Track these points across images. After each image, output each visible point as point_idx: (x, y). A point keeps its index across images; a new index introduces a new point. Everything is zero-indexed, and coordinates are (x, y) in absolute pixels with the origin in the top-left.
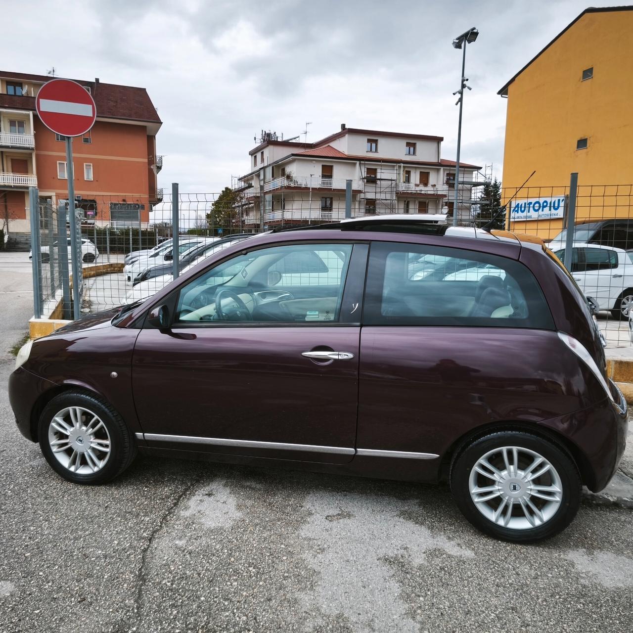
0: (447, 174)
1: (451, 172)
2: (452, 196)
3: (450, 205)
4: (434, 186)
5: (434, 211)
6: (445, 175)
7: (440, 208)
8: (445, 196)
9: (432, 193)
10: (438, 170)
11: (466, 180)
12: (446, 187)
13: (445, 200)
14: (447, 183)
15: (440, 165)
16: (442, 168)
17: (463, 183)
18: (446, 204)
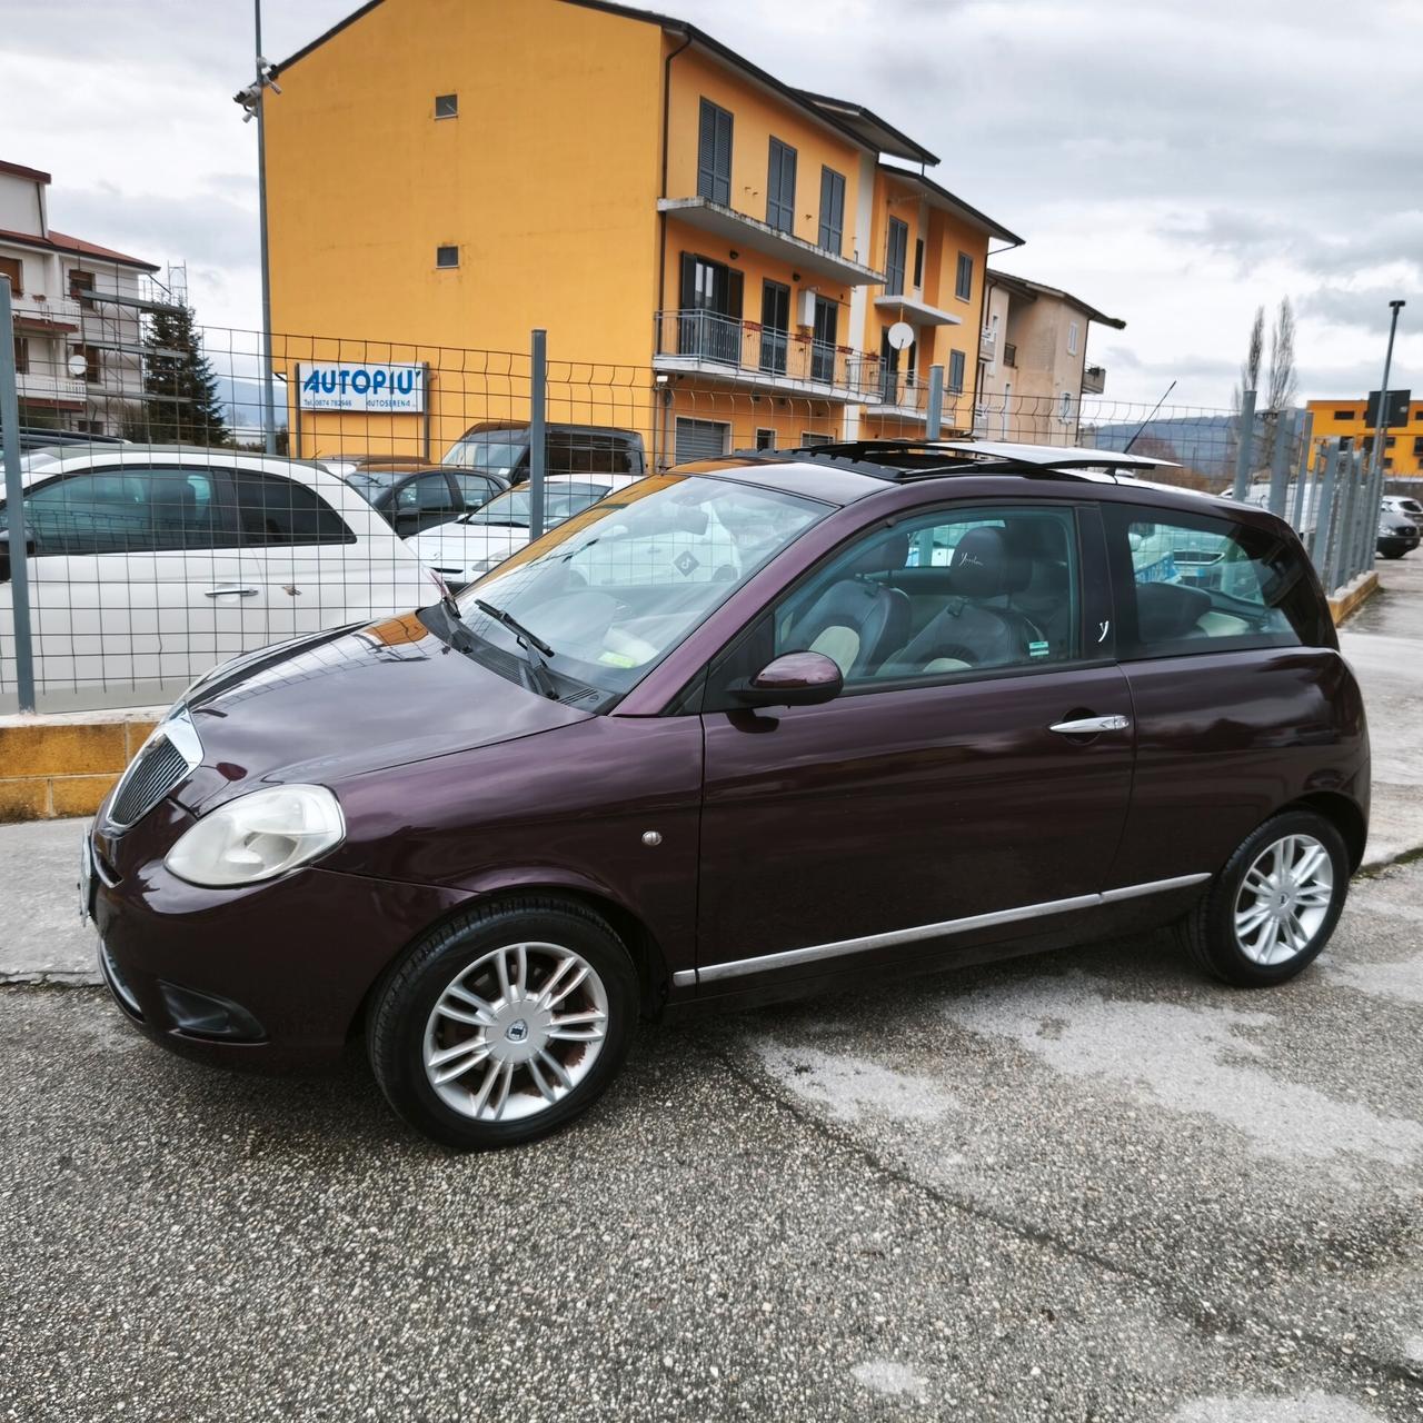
0: (71, 272)
1: (85, 269)
2: (93, 333)
3: (91, 353)
4: (41, 298)
5: (45, 368)
6: (67, 273)
7: (62, 360)
8: (73, 328)
9: (38, 316)
10: (45, 258)
11: (123, 293)
12: (73, 307)
13: (76, 337)
14: (74, 295)
15: (47, 245)
16: (56, 256)
17: (117, 301)
18: (78, 349)
